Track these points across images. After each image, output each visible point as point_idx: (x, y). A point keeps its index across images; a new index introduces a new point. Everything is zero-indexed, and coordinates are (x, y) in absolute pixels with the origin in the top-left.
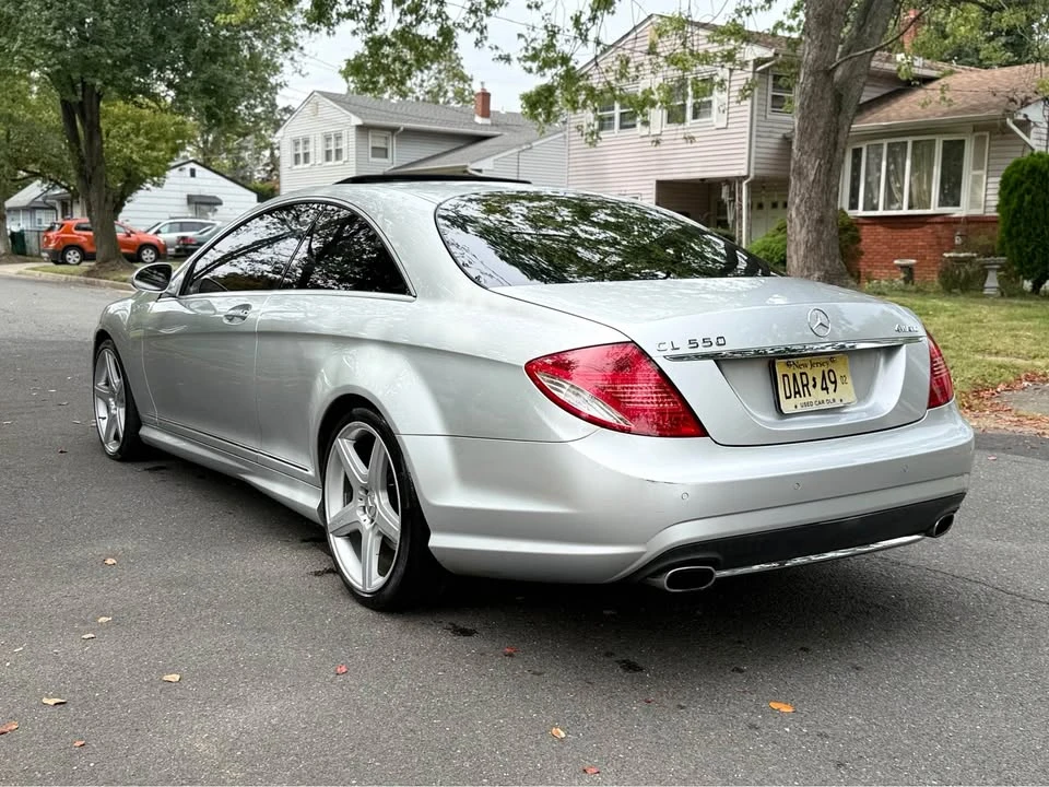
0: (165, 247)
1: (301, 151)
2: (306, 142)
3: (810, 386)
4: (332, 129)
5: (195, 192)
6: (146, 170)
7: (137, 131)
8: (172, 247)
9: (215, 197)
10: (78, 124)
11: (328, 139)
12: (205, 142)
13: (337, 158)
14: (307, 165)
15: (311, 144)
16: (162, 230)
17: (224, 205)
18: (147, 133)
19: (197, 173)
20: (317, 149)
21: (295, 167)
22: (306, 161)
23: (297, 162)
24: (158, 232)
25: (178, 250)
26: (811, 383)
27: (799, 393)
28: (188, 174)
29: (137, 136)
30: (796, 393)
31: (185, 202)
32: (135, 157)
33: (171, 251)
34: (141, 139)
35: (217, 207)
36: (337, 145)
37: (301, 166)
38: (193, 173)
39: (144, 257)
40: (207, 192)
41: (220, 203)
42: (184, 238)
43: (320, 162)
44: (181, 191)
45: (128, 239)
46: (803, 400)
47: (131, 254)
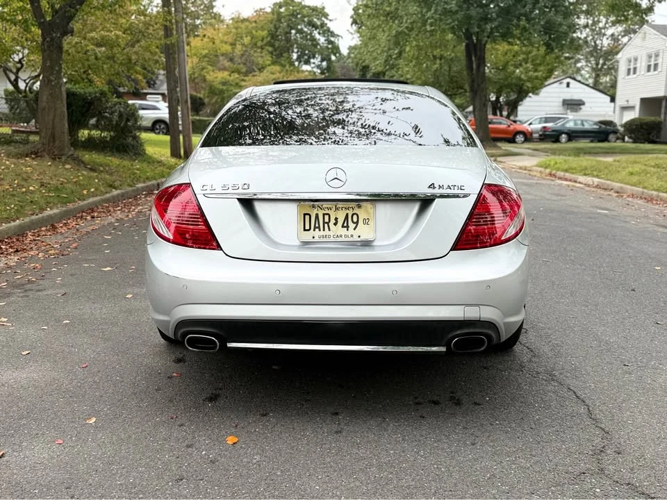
0: (531, 134)
1: (632, 67)
2: (636, 60)
3: (331, 224)
4: (653, 51)
5: (568, 97)
6: (529, 85)
7: (526, 61)
8: (536, 133)
9: (581, 100)
10: (473, 58)
11: (650, 57)
12: (597, 64)
13: (655, 70)
14: (635, 76)
15: (639, 61)
16: (533, 123)
17: (587, 104)
18: (533, 61)
19: (571, 85)
20: (641, 65)
21: (627, 77)
22: (634, 73)
23: (649, 70)
24: (531, 124)
25: (540, 135)
26: (333, 221)
27: (319, 228)
28: (565, 85)
29: (526, 63)
30: (315, 228)
31: (561, 104)
32: (523, 76)
33: (536, 135)
34: (528, 65)
35: (582, 107)
36: (656, 60)
37: (652, 72)
38: (568, 85)
39: (517, 140)
40: (576, 97)
41: (584, 104)
42: (545, 127)
43: (643, 73)
44: (559, 97)
45: (509, 128)
46: (322, 233)
47: (510, 138)
